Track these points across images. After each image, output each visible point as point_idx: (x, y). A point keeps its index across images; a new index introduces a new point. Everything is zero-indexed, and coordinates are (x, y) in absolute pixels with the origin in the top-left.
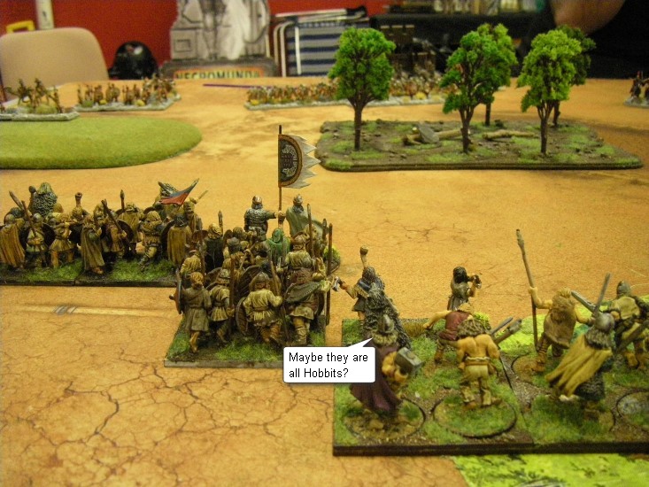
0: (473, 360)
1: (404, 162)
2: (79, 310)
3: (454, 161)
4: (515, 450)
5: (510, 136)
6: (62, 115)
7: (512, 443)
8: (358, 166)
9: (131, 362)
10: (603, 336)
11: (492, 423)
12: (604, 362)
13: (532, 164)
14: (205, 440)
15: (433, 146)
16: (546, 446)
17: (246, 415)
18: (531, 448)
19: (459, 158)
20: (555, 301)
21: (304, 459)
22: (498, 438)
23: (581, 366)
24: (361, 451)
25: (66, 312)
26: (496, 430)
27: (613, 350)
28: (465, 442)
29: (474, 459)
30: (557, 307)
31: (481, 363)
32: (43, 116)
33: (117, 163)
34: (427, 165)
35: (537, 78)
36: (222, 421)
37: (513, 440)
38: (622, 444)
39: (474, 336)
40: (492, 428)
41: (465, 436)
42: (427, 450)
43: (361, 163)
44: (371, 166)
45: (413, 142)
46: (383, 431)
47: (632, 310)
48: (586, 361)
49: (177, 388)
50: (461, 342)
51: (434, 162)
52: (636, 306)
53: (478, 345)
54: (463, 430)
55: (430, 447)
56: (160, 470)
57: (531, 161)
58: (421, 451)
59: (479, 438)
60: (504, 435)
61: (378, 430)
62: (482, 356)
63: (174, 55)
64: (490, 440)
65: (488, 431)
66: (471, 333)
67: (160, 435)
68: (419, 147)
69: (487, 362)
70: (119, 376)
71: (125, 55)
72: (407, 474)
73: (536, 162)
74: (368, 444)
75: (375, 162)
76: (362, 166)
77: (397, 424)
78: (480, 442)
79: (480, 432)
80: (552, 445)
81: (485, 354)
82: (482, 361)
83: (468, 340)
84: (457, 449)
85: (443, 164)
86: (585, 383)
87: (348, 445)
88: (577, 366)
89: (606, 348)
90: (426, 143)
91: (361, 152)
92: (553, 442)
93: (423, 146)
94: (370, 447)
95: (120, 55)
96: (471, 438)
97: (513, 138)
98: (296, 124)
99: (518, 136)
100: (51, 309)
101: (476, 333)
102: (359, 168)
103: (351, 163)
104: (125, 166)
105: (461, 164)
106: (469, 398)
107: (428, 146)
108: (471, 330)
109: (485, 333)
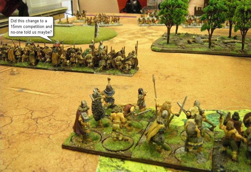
0: (114, 122)
1: (183, 50)
2: (26, 91)
3: (203, 51)
4: (123, 158)
5: (235, 42)
6: (68, 25)
7: (123, 155)
8: (163, 50)
9: (27, 109)
10: (162, 119)
11: (118, 147)
12: (160, 129)
13: (235, 54)
14: (28, 136)
15: (199, 44)
16: (135, 159)
17: (47, 131)
18: (129, 158)
19: (205, 50)
20: (163, 104)
21: (52, 147)
22: (118, 152)
23: (153, 130)
24: (70, 148)
25: (21, 91)
26: (119, 149)
27: (165, 125)
28: (106, 151)
29: (107, 159)
30: (163, 107)
31: (117, 123)
32: (62, 25)
33: (78, 43)
34: (191, 51)
35: (239, 18)
36: (38, 131)
37: (123, 154)
38: (165, 163)
39: (116, 113)
40: (117, 148)
41: (107, 149)
42: (92, 152)
43: (165, 49)
44: (168, 50)
45: (192, 42)
46: (81, 143)
47: (196, 112)
48: (155, 128)
49: (34, 119)
50: (112, 114)
51: (195, 50)
52: (198, 110)
53: (117, 116)
54: (108, 147)
55: (94, 151)
56: (7, 143)
57: (235, 53)
58: (90, 152)
59: (112, 151)
60: (120, 152)
61: (80, 142)
62: (118, 121)
63: (148, 5)
64: (115, 152)
65: (115, 149)
66: (115, 111)
67: (16, 133)
68: (193, 44)
69: (120, 123)
70: (20, 113)
71: (130, 4)
72: (80, 159)
73: (237, 53)
74: (73, 146)
75: (171, 49)
76: (165, 50)
77: (87, 141)
78: (111, 153)
79: (112, 149)
80: (137, 159)
81: (120, 120)
82: (117, 122)
83: (114, 114)
84: (102, 154)
85: (197, 52)
86: (154, 136)
87: (66, 145)
88: (152, 130)
89: (162, 124)
90: (197, 43)
91: (169, 45)
92: (138, 158)
93: (195, 44)
94: (73, 147)
95: (128, 3)
96: (109, 150)
97: (236, 43)
98: (156, 33)
99: (238, 42)
100: (17, 90)
101: (117, 112)
102: (163, 51)
103: (160, 49)
104: (81, 44)
105: (205, 52)
106: (113, 136)
107: (197, 44)
108: (116, 110)
109: (121, 112)
